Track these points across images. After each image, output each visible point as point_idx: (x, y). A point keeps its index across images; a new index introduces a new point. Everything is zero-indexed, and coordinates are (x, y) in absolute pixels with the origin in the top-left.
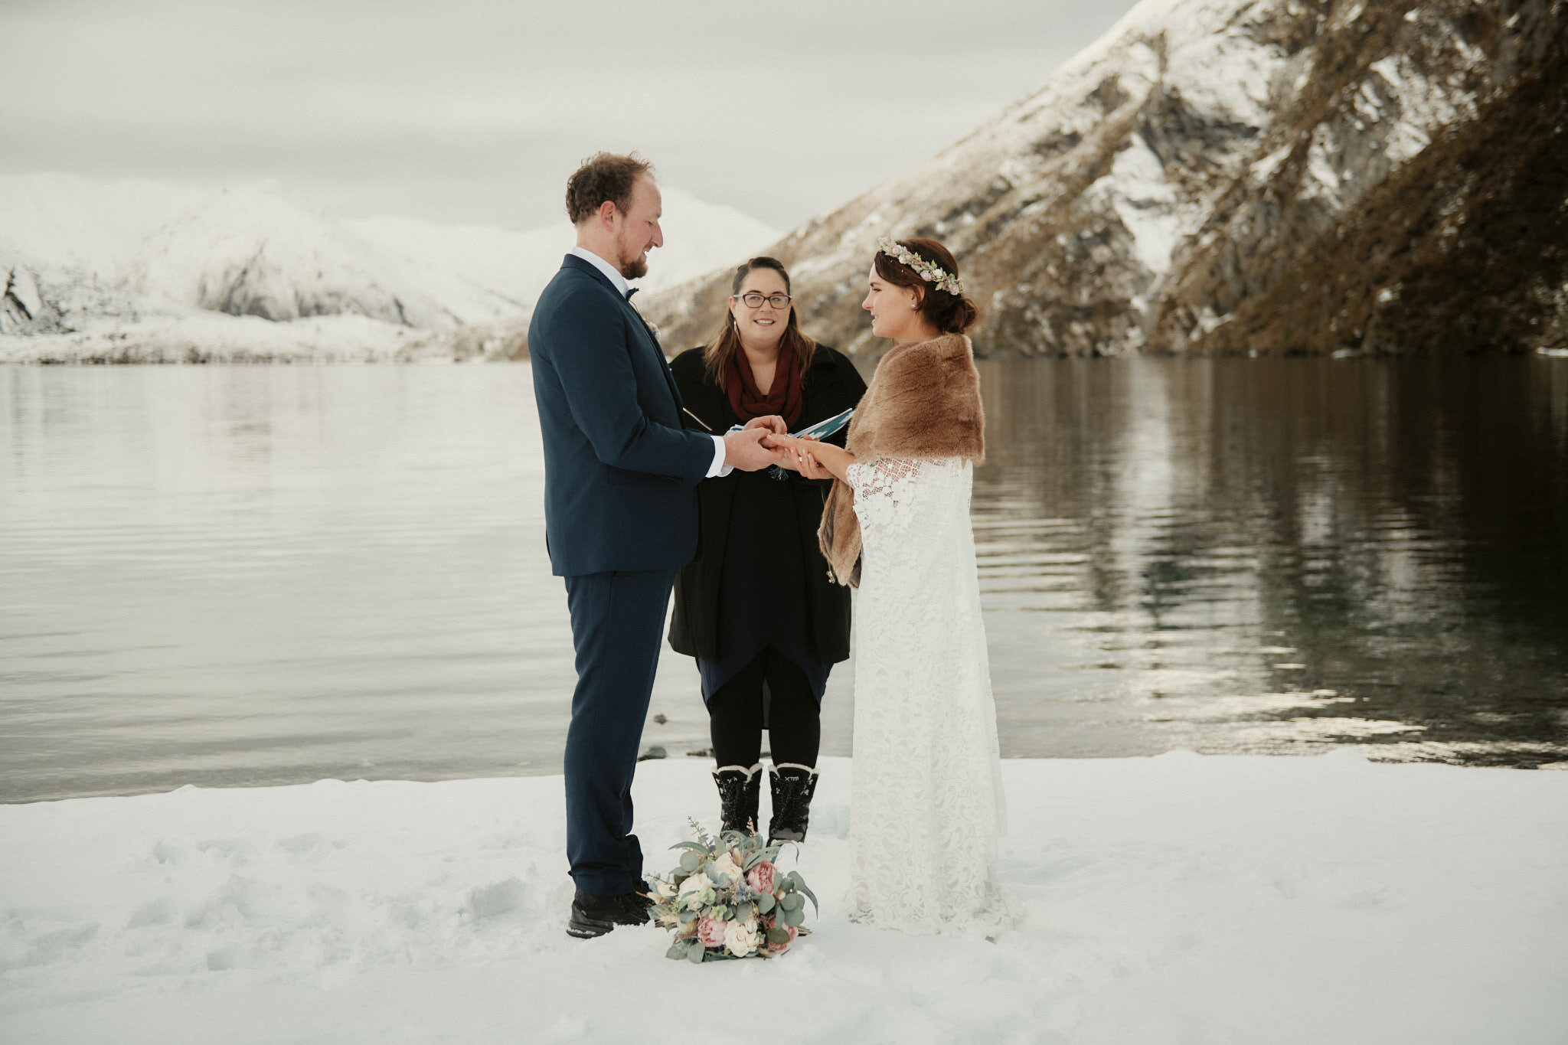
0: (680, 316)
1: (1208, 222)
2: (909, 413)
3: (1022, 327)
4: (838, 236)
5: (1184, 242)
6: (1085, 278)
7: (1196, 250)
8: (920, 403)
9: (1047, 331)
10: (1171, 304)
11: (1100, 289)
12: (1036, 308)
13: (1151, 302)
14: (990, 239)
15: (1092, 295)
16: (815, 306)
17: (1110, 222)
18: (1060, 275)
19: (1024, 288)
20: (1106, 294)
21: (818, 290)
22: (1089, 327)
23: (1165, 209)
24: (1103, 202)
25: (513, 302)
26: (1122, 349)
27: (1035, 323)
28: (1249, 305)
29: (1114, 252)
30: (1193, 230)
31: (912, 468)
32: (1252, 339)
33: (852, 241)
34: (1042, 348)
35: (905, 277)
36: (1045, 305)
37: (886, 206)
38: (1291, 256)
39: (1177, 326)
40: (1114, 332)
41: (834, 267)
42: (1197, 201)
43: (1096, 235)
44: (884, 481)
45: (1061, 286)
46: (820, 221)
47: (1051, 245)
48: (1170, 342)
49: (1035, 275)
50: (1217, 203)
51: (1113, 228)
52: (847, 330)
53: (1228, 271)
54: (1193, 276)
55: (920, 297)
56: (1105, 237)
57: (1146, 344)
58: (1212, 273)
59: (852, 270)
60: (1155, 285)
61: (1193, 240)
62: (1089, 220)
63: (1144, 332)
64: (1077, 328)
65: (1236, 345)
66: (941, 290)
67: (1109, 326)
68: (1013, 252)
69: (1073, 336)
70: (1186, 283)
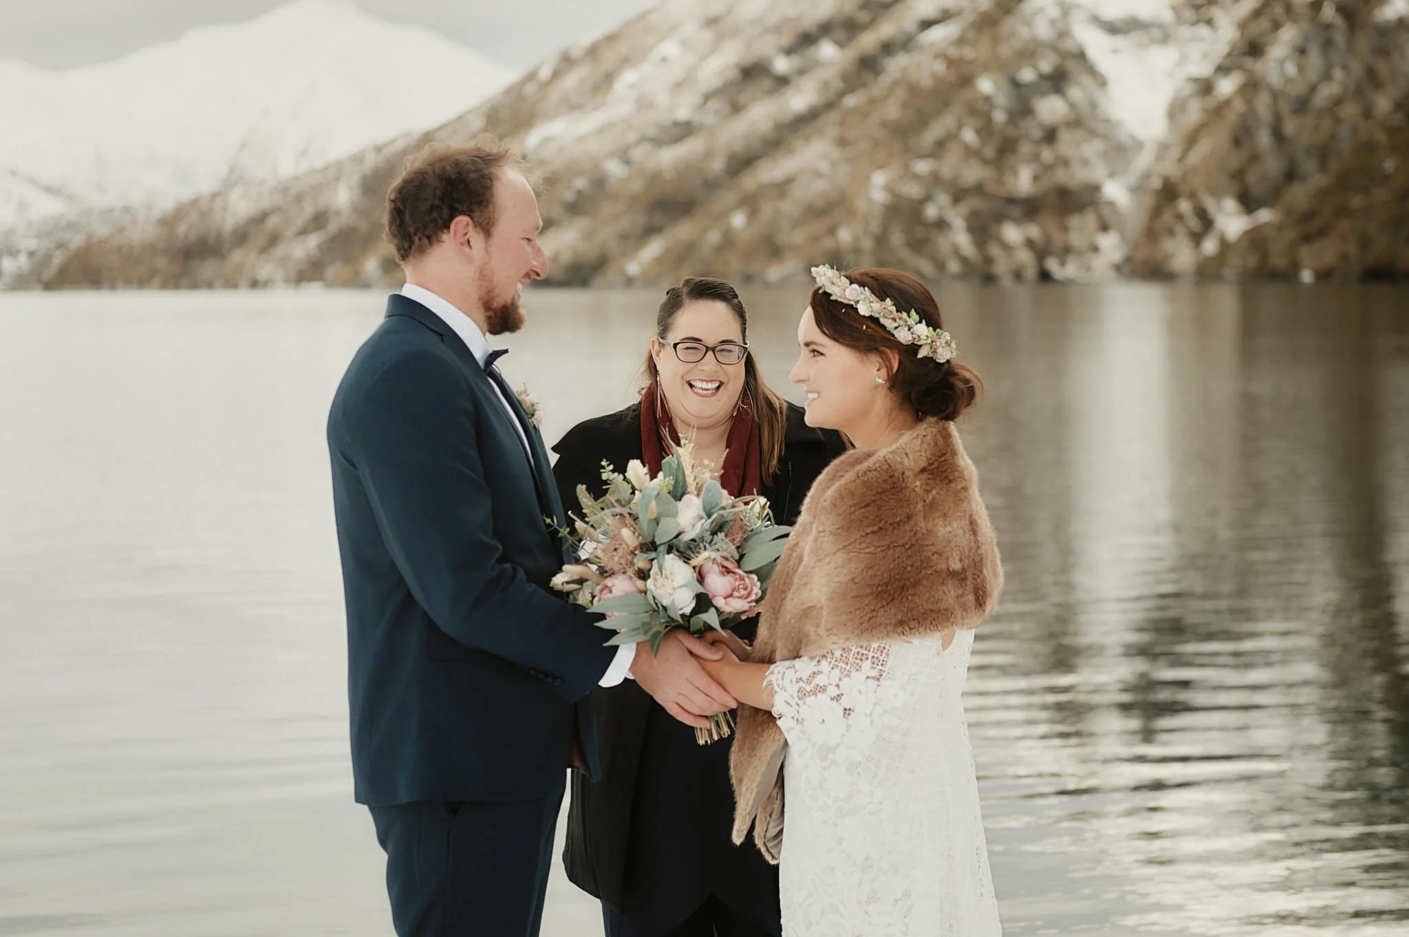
0: (338, 213)
1: (1229, 55)
2: (875, 569)
3: (920, 232)
4: (609, 79)
5: (1189, 89)
6: (1025, 148)
7: (1210, 102)
8: (891, 552)
9: (961, 238)
10: (1168, 193)
11: (1049, 168)
12: (943, 199)
13: (1135, 190)
14: (864, 85)
15: (1036, 178)
16: (569, 196)
17: (1064, 55)
18: (984, 143)
19: (923, 167)
20: (1061, 176)
21: (573, 170)
22: (1034, 231)
23: (1157, 34)
24: (1053, 23)
25: (50, 190)
26: (1088, 268)
27: (941, 224)
28: (1299, 195)
29: (1072, 105)
30: (1203, 69)
31: (871, 655)
32: (1305, 252)
33: (632, 86)
34: (954, 266)
35: (871, 337)
36: (959, 195)
37: (690, 28)
38: (1368, 113)
39: (1180, 231)
40: (1076, 239)
41: (600, 131)
42: (1209, 22)
43: (1043, 77)
44: (829, 676)
45: (985, 162)
46: (576, 53)
47: (967, 94)
48: (1169, 257)
49: (941, 146)
50: (1243, 25)
51: (1071, 65)
52: (624, 237)
53: (1264, 139)
54: (1204, 147)
55: (892, 369)
56: (1057, 81)
57: (1128, 260)
58: (1237, 142)
59: (632, 137)
60: (1143, 161)
61: (1205, 87)
62: (1028, 54)
63: (1123, 239)
64: (1013, 233)
65: (1278, 261)
66: (925, 358)
67: (1065, 229)
68: (904, 105)
69: (1006, 247)
70: (1195, 157)
